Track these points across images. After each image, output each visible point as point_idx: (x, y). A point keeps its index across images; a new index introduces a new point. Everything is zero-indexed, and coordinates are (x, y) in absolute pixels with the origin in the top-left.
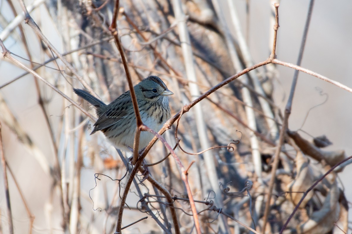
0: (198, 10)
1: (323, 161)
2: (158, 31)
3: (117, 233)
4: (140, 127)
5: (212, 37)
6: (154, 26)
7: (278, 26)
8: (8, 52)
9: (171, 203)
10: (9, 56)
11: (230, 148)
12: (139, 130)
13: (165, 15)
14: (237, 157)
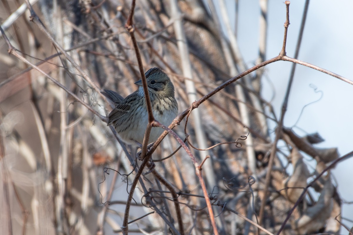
0: (190, 9)
1: (317, 158)
2: (154, 29)
3: (124, 227)
4: (152, 123)
5: (204, 36)
6: (150, 24)
7: (288, 23)
8: (13, 50)
9: (176, 198)
10: (15, 53)
11: (238, 144)
12: (150, 126)
13: (158, 13)
14: (229, 153)
